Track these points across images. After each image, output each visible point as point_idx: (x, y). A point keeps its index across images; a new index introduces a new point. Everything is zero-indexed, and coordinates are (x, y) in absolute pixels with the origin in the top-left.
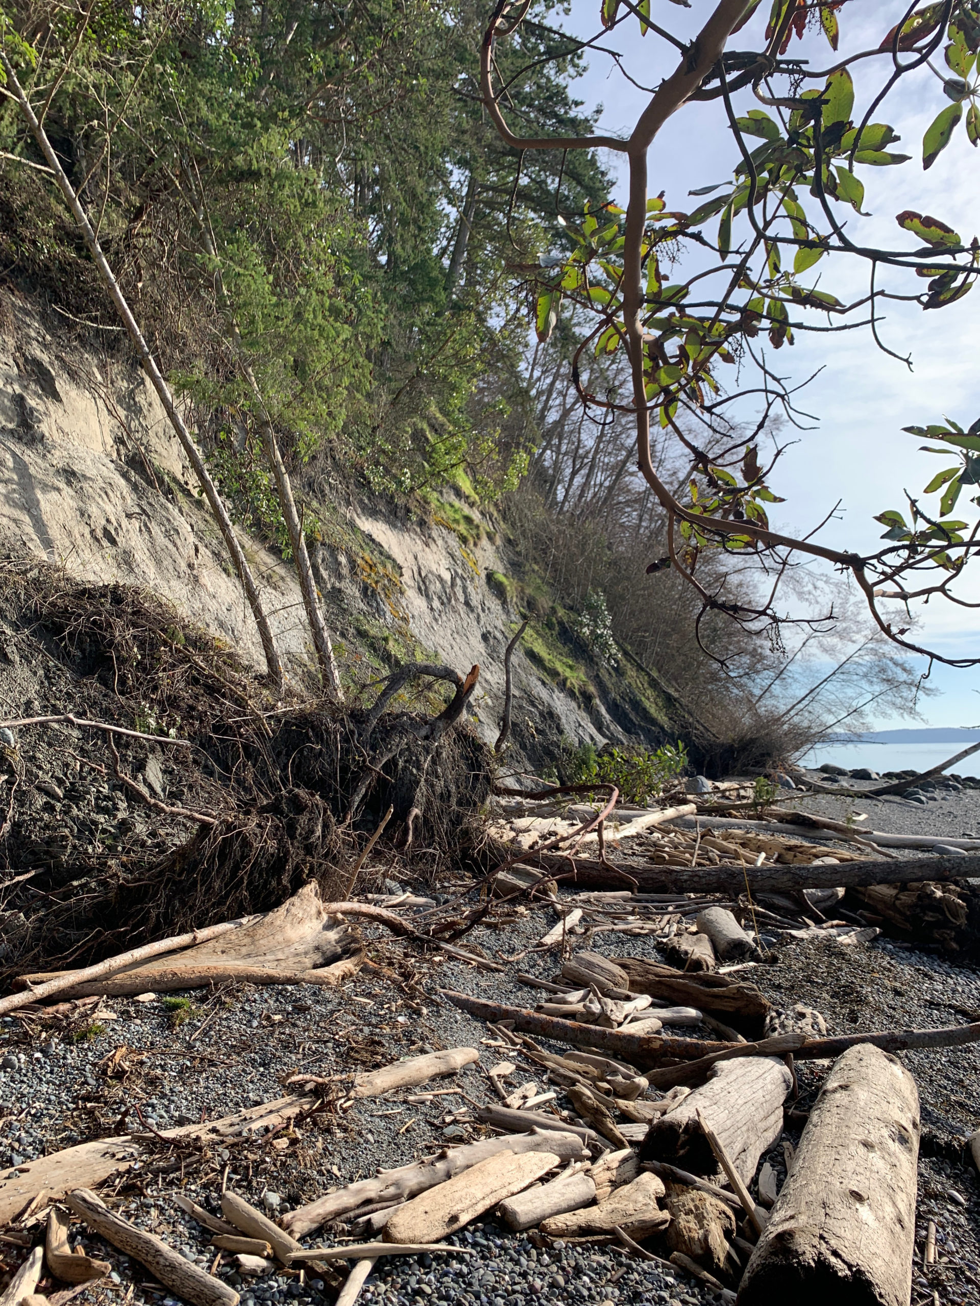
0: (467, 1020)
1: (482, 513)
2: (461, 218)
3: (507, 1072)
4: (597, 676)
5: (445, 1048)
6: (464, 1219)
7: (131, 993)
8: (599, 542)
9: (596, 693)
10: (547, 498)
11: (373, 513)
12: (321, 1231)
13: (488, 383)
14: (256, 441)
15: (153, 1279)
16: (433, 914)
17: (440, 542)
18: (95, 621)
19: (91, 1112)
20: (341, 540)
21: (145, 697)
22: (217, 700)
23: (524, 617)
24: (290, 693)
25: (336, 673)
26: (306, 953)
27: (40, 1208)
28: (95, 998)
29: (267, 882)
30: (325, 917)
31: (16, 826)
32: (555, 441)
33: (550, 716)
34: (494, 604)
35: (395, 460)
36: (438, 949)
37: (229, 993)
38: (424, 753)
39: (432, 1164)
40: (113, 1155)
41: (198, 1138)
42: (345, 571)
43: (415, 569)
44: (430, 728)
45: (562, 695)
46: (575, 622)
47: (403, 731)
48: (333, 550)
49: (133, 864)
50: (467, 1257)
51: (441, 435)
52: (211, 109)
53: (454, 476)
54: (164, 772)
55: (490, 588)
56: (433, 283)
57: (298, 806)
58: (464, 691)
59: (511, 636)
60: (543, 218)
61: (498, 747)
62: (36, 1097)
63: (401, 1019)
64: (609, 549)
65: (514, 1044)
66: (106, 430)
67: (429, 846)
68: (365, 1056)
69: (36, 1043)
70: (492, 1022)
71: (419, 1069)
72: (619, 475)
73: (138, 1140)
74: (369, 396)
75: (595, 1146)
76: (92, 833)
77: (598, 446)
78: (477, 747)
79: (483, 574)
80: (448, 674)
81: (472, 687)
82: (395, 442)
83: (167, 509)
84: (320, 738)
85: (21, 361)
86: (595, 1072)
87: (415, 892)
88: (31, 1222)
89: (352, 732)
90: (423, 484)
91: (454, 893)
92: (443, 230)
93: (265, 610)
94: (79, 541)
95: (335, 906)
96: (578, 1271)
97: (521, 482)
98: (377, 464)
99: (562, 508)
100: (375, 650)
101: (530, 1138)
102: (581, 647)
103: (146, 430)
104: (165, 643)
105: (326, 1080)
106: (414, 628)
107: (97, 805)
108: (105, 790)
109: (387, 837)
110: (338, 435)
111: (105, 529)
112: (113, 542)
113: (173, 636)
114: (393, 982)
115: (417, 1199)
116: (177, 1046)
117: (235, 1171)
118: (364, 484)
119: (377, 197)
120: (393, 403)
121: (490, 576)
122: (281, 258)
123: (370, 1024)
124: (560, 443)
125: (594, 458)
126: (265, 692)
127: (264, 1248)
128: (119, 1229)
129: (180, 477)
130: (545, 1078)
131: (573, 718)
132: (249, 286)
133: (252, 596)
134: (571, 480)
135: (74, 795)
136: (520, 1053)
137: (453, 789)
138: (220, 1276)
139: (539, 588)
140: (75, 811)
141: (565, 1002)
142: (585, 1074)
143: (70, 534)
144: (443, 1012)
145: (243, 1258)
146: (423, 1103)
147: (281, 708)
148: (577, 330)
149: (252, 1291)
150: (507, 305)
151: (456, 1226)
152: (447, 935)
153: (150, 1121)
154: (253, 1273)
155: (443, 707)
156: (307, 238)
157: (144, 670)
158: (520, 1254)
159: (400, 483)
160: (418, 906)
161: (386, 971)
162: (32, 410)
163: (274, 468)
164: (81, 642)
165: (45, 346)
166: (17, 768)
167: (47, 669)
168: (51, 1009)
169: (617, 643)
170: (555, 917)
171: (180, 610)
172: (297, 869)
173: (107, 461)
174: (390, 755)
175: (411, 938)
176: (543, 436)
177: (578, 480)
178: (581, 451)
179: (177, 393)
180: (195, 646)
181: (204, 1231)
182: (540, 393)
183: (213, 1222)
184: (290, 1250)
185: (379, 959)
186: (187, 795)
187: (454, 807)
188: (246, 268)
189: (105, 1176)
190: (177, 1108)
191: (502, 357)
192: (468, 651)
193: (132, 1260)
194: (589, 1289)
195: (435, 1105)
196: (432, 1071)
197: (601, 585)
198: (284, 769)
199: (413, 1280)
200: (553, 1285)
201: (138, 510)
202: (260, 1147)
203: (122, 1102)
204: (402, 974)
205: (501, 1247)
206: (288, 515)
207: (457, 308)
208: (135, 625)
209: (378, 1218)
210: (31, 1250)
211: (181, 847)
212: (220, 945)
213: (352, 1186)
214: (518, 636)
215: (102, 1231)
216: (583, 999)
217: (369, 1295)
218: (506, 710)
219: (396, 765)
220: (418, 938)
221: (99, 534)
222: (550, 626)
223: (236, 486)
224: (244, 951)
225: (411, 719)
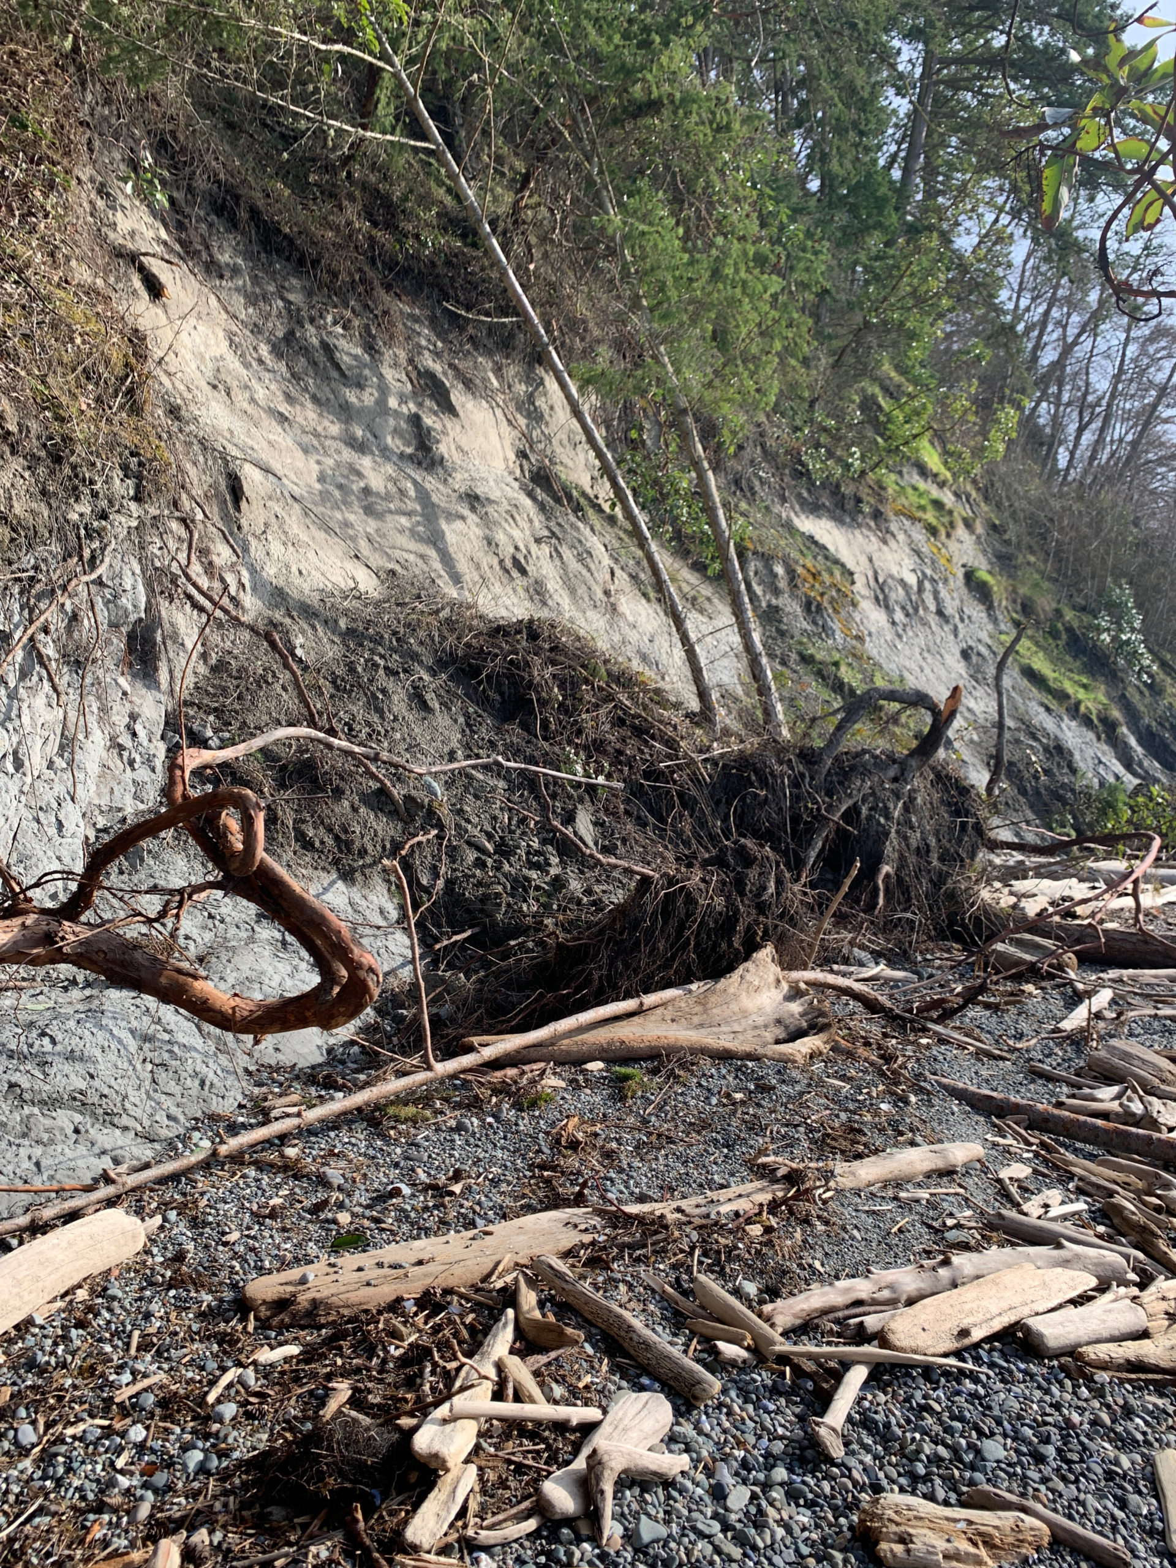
0: (967, 1113)
1: (957, 495)
2: (915, 110)
3: (1022, 1176)
4: (1123, 696)
5: (940, 1141)
6: (977, 1335)
7: (578, 1061)
8: (1121, 516)
9: (1121, 719)
10: (1044, 466)
11: (814, 509)
12: (805, 1328)
13: (958, 324)
14: (672, 436)
15: (627, 1355)
16: (915, 990)
17: (901, 537)
18: (512, 662)
19: (548, 1181)
20: (777, 546)
21: (570, 742)
22: (646, 742)
23: (1017, 624)
24: (726, 732)
25: (779, 707)
26: (766, 1026)
27: (507, 1271)
28: (542, 1065)
29: (716, 945)
30: (785, 986)
31: (449, 883)
32: (1053, 389)
33: (1058, 751)
34: (976, 611)
35: (840, 439)
36: (925, 1030)
37: (682, 1066)
38: (892, 798)
39: (934, 1269)
40: (576, 1226)
41: (662, 1216)
42: (782, 584)
43: (870, 574)
44: (901, 768)
45: (1074, 724)
46: (1090, 627)
47: (866, 772)
48: (767, 559)
49: (571, 922)
50: (983, 1378)
51: (897, 400)
52: (600, 31)
53: (917, 450)
54: (595, 824)
55: (970, 590)
56: (880, 204)
57: (747, 859)
58: (942, 719)
59: (1001, 651)
60: (1027, 88)
61: (989, 789)
62: (492, 1161)
63: (884, 1106)
64: (1136, 525)
65: (1028, 1143)
66: (507, 443)
67: (905, 910)
68: (844, 1144)
69: (487, 1108)
70: (998, 1117)
71: (911, 1163)
72: (1147, 424)
73: (600, 1213)
74: (806, 362)
75: (1144, 1271)
76: (525, 890)
77: (1115, 388)
78: (964, 790)
79: (960, 573)
80: (919, 700)
81: (952, 714)
82: (839, 416)
83: (577, 529)
84: (764, 783)
85: (414, 375)
86: (1140, 1185)
87: (891, 964)
88: (499, 1284)
89: (802, 775)
90: (877, 465)
91: (939, 968)
92: (890, 131)
93: (693, 637)
94: (489, 574)
95: (795, 975)
96: (1128, 1412)
97: (1008, 448)
98: (818, 446)
99: (1065, 477)
100: (823, 678)
101: (1056, 1252)
102: (1099, 659)
103: (549, 438)
104: (586, 681)
105: (801, 1166)
106: (871, 647)
107: (529, 861)
108: (535, 844)
109: (852, 898)
110: (768, 416)
111: (514, 558)
112: (523, 572)
113: (594, 672)
114: (872, 1064)
115: (918, 1306)
116: (631, 1120)
117: (705, 1254)
118: (802, 474)
119: (803, 104)
120: (836, 365)
121: (969, 576)
122: (691, 205)
123: (846, 1110)
124: (1060, 391)
125: (1109, 405)
126: (698, 732)
127: (744, 1338)
128: (588, 1301)
129: (589, 490)
130: (1071, 1186)
131: (1090, 752)
132: (656, 245)
133: (678, 622)
134: (1078, 438)
135: (504, 850)
136: (1037, 1155)
137: (932, 841)
138: (698, 1361)
139: (1037, 585)
140: (506, 867)
141: (1094, 1099)
142: (1125, 1186)
143: (478, 567)
144: (935, 1101)
145: (722, 1345)
146: (917, 1201)
147: (717, 750)
148: (1080, 234)
149: (735, 1382)
150: (980, 216)
151: (967, 1342)
152: (935, 1014)
153: (610, 1195)
154: (733, 1363)
155: (914, 744)
156: (721, 172)
157: (566, 712)
158: (1050, 1383)
159: (848, 466)
160: (896, 981)
161: (862, 1051)
162: (429, 430)
163: (696, 464)
164: (499, 684)
165: (437, 354)
166: (446, 821)
167: (467, 716)
168: (499, 1074)
169: (1150, 651)
170: (1075, 999)
171: (599, 644)
172: (750, 932)
173: (510, 479)
174: (850, 802)
175: (890, 1016)
176: (1036, 384)
177: (1087, 438)
178: (1090, 398)
179: (581, 389)
180: (618, 681)
181: (677, 1313)
182: (1028, 329)
183: (686, 1305)
184: (773, 1343)
185: (852, 1038)
186: (621, 850)
187: (935, 863)
188: (651, 224)
189: (569, 1245)
190: (637, 1185)
191: (975, 286)
192: (943, 673)
193: (603, 1332)
194: (1144, 1434)
195: (932, 1205)
196: (927, 1166)
197: (1125, 575)
198: (725, 819)
199: (918, 1395)
200: (1095, 1422)
201: (546, 533)
202: (731, 1232)
203: (579, 1173)
204: (881, 1057)
205: (1026, 1372)
206: (713, 522)
207: (913, 231)
208: (554, 663)
209: (872, 1322)
210: (502, 1312)
211: (618, 906)
212: (669, 1013)
213: (841, 1284)
214: (1010, 650)
215: (571, 1300)
216: (1118, 1097)
217: (866, 1404)
218: (999, 746)
219: (859, 813)
220: (898, 1017)
221: (509, 564)
222: (1054, 634)
223: (651, 493)
224: (696, 1020)
225: (875, 757)
